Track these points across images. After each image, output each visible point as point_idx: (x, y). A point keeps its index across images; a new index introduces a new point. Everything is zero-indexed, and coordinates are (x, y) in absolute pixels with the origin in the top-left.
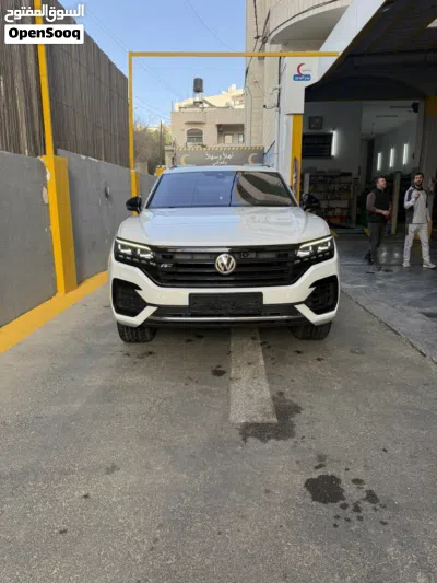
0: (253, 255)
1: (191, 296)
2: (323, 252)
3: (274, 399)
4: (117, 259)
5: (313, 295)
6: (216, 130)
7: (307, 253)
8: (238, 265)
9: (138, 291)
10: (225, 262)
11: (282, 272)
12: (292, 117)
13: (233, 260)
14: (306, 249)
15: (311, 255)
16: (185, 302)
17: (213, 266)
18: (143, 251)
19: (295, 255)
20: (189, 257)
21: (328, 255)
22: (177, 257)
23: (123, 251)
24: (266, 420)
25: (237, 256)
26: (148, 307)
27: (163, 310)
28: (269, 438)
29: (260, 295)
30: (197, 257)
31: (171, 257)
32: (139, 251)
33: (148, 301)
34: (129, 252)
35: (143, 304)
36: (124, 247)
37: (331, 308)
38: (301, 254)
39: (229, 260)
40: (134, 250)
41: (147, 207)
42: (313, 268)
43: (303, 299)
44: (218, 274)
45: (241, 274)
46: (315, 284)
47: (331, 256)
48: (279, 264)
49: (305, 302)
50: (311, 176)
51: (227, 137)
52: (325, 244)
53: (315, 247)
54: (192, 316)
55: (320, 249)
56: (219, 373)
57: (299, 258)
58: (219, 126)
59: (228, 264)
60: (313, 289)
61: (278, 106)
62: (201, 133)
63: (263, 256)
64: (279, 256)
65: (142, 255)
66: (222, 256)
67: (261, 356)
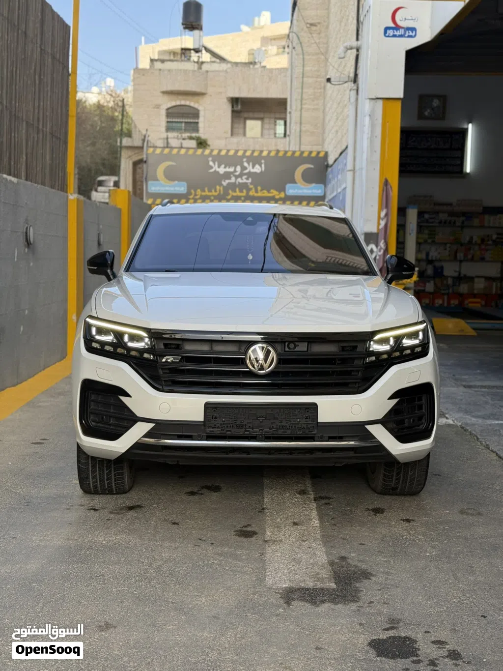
0: (302, 347)
1: (208, 406)
2: (412, 348)
3: (332, 563)
4: (90, 349)
5: (393, 412)
6: (227, 109)
7: (386, 348)
8: (280, 361)
9: (123, 399)
10: (261, 355)
11: (349, 373)
12: (380, 102)
13: (273, 354)
14: (385, 341)
15: (393, 349)
16: (198, 415)
17: (242, 362)
18: (133, 338)
19: (367, 349)
20: (205, 348)
21: (420, 352)
22: (188, 347)
23: (98, 337)
24: (319, 585)
25: (279, 347)
26: (139, 424)
27: (162, 428)
28: (323, 602)
29: (314, 406)
30: (219, 348)
31: (178, 347)
32: (126, 338)
33: (139, 414)
34: (109, 338)
35: (132, 419)
36: (100, 331)
37: (425, 435)
38: (375, 347)
39: (267, 354)
40: (119, 335)
41: (127, 269)
42: (394, 369)
43: (380, 416)
44: (251, 374)
45: (286, 374)
46: (398, 394)
47: (424, 353)
48: (344, 361)
49: (383, 422)
50: (420, 214)
51: (250, 123)
52: (414, 335)
53: (398, 339)
54: (209, 438)
55: (407, 342)
56: (246, 534)
57: (373, 353)
58: (234, 101)
59: (266, 359)
60: (395, 401)
61: (355, 80)
62: (196, 114)
63: (318, 348)
64: (343, 349)
65: (130, 344)
66: (257, 347)
67: (314, 514)
